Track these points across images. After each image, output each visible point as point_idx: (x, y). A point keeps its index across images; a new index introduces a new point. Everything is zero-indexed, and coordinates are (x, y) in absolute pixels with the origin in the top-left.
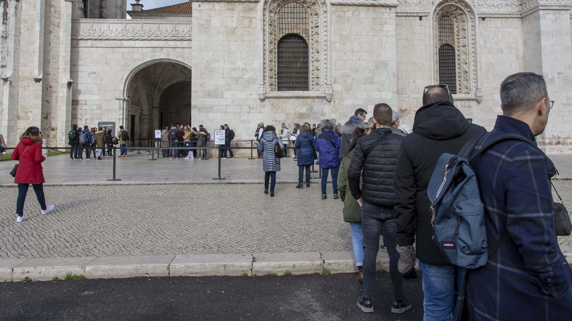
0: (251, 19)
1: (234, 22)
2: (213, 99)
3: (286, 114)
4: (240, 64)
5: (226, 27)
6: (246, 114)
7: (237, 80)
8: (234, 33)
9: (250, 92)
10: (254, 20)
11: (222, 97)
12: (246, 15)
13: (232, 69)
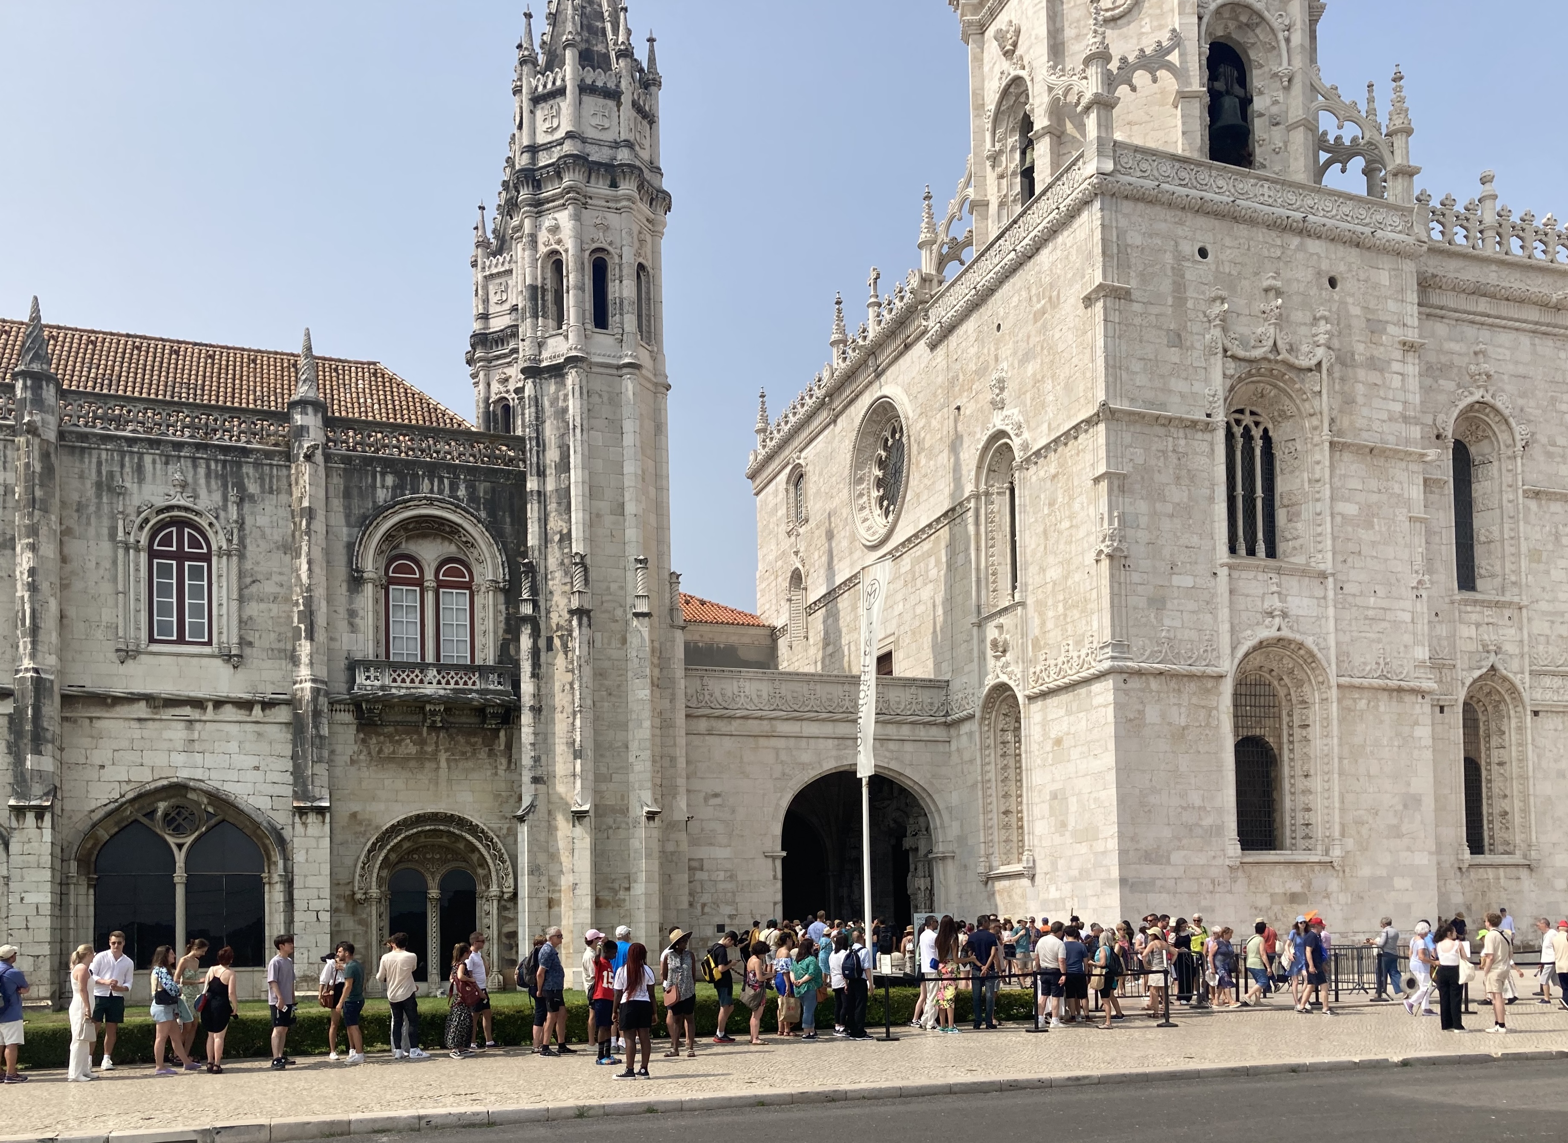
0: (1209, 710)
1: (1183, 716)
2: (1154, 867)
3: (1272, 895)
4: (1195, 798)
5: (1170, 724)
6: (1208, 896)
7: (1191, 830)
8: (1183, 736)
9: (1213, 854)
10: (1214, 712)
11: (1168, 862)
12: (1203, 703)
13: (1183, 808)
